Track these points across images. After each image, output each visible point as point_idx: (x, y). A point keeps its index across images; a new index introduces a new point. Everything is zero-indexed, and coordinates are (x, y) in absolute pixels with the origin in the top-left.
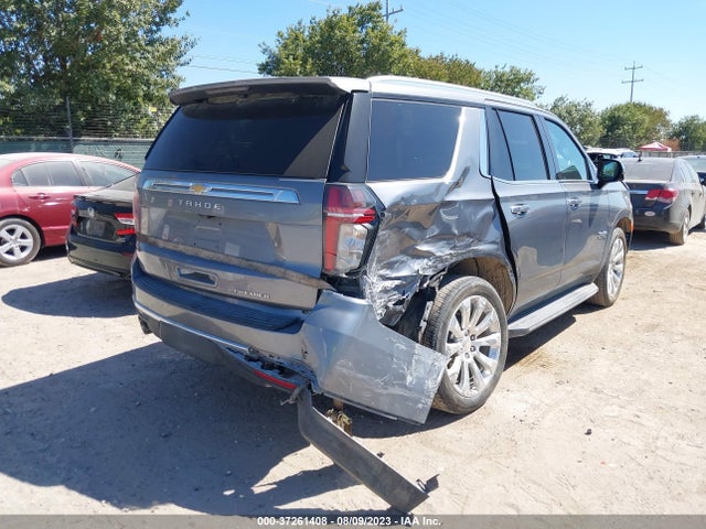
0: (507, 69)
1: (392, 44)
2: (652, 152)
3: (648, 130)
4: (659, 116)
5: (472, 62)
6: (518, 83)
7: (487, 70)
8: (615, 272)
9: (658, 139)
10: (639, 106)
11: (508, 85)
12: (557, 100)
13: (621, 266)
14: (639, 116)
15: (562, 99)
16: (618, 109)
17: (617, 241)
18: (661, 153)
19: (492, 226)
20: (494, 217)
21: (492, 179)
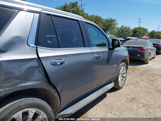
0: (109, 19)
1: (80, 12)
2: (144, 39)
3: (143, 33)
4: (146, 30)
5: (101, 17)
6: (112, 22)
7: (105, 19)
8: (123, 77)
9: (145, 36)
10: (141, 28)
11: (110, 22)
12: (122, 26)
13: (125, 74)
14: (141, 30)
15: (123, 26)
16: (136, 28)
17: (122, 67)
18: (146, 39)
19: (37, 72)
20: (38, 67)
21: (37, 48)
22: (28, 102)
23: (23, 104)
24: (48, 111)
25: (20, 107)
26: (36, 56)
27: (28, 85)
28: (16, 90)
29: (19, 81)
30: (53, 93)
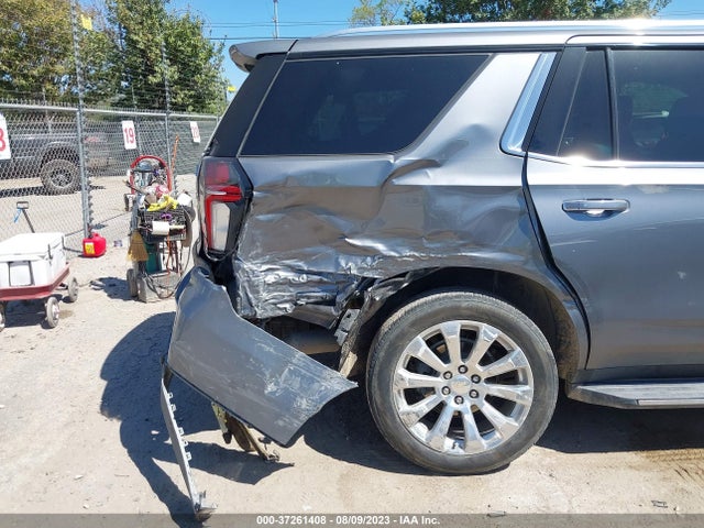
19: (517, 226)
20: (522, 213)
21: (526, 157)
22: (480, 304)
23: (464, 305)
24: (536, 352)
25: (458, 308)
26: (518, 182)
27: (484, 259)
28: (453, 264)
29: (461, 242)
30: (564, 303)
